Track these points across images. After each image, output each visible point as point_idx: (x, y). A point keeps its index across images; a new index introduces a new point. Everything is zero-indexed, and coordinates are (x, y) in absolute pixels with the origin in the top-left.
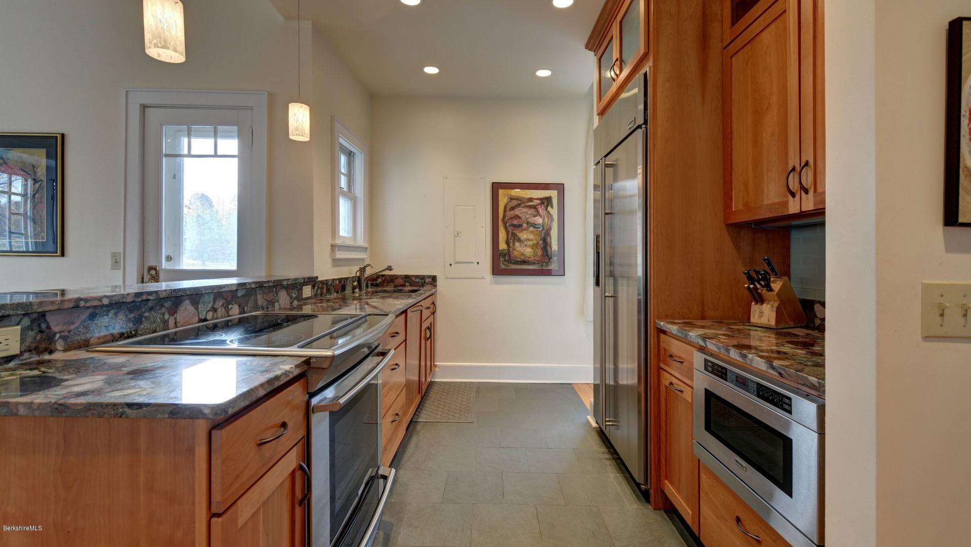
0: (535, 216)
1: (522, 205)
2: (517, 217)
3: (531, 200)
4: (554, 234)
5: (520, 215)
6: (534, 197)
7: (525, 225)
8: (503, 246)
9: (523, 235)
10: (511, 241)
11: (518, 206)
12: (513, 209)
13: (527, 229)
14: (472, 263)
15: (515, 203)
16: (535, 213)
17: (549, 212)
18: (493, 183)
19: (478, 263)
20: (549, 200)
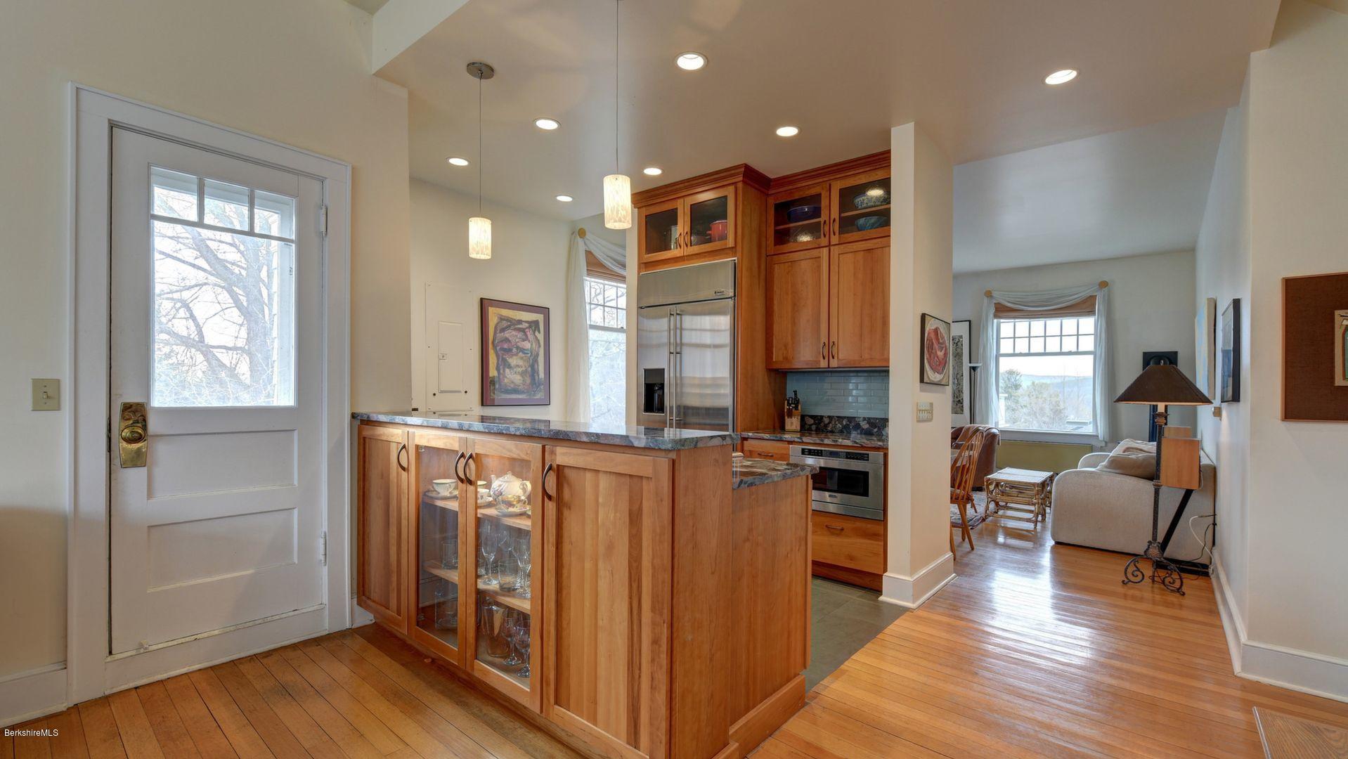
0: (524, 340)
1: (512, 327)
2: (507, 340)
3: (520, 322)
4: (541, 360)
5: (510, 339)
6: (523, 320)
7: (514, 350)
8: (493, 372)
9: (513, 361)
10: (501, 367)
11: (508, 327)
12: (503, 330)
13: (516, 355)
14: (459, 392)
15: (505, 324)
16: (524, 337)
17: (536, 337)
18: (482, 299)
19: (466, 392)
20: (536, 323)
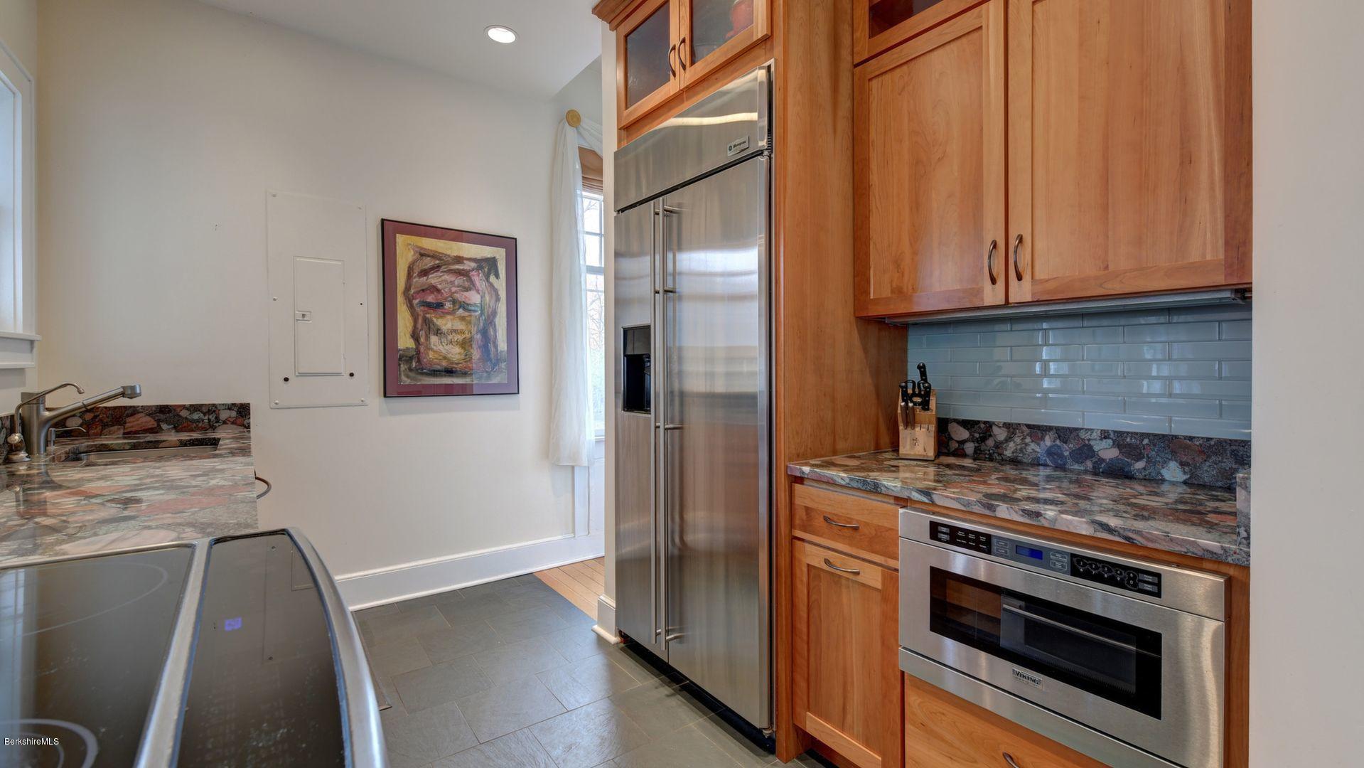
0: (467, 290)
1: (444, 268)
2: (434, 289)
3: (459, 260)
4: (501, 321)
5: (439, 287)
6: (465, 256)
7: (448, 305)
8: (405, 342)
9: (445, 323)
10: (422, 333)
11: (436, 268)
12: (424, 273)
13: (452, 313)
14: (338, 374)
15: (429, 263)
16: (467, 284)
17: (491, 285)
18: (383, 220)
19: (352, 375)
20: (492, 262)
